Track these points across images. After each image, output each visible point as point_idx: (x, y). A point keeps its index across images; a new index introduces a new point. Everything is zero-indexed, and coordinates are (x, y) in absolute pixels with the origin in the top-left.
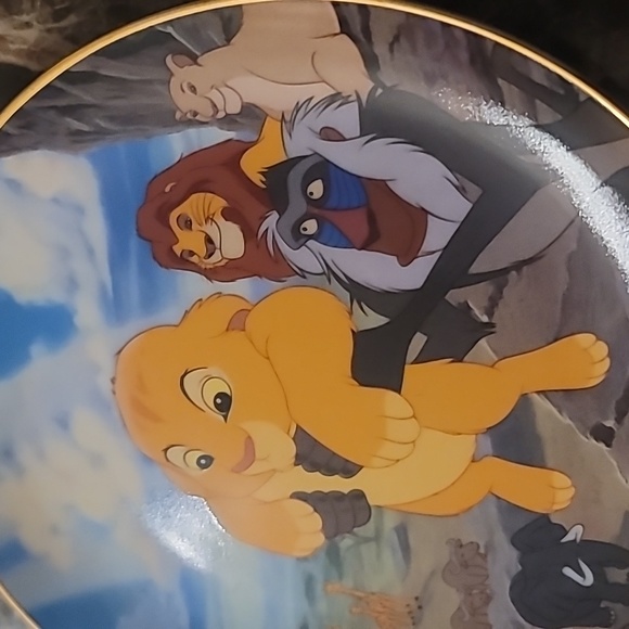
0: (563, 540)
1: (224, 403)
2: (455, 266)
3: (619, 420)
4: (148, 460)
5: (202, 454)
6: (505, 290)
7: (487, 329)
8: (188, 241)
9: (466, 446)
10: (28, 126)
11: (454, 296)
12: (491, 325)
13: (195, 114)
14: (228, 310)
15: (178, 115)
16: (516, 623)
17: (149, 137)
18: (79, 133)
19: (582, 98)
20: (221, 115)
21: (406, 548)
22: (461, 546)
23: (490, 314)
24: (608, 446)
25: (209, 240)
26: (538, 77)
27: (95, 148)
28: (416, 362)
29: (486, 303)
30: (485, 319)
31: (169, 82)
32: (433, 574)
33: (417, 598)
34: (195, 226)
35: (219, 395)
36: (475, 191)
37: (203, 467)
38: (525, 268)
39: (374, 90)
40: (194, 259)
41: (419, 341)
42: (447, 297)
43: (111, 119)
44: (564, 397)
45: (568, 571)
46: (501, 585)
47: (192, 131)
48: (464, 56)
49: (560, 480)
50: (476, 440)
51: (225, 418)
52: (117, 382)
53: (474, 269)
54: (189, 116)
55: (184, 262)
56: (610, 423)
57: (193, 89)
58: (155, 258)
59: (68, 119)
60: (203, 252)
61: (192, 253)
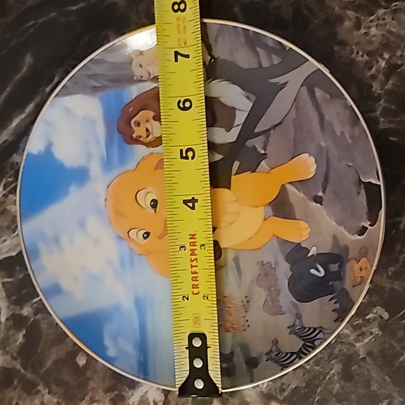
0: (309, 255)
1: (154, 204)
2: (248, 130)
3: (324, 192)
4: (120, 238)
5: (145, 231)
6: (270, 138)
7: (264, 156)
8: (138, 132)
9: (261, 212)
10: (76, 83)
11: (249, 143)
12: (265, 154)
13: (142, 77)
14: (156, 160)
15: (135, 78)
16: (293, 303)
17: (123, 88)
18: (95, 87)
19: (288, 49)
20: (152, 77)
21: (239, 269)
22: (264, 265)
23: (265, 150)
24: (321, 204)
25: (147, 130)
26: (270, 44)
27: (101, 94)
28: (236, 174)
29: (263, 145)
30: (263, 152)
31: (131, 64)
32: (252, 281)
33: (246, 297)
34: (141, 125)
35: (153, 200)
36: (253, 98)
37: (145, 238)
38: (277, 128)
39: (211, 60)
40: (141, 139)
41: (236, 164)
42: (247, 143)
43: (109, 81)
44: (300, 184)
45: (313, 271)
46: (284, 284)
47: (141, 84)
48: (243, 39)
49: (303, 224)
50: (265, 210)
51: (155, 211)
52: (108, 201)
53: (257, 130)
54: (139, 78)
55: (137, 141)
56: (320, 194)
57: (141, 66)
58: (125, 141)
59: (92, 81)
60: (145, 136)
61: (140, 137)
